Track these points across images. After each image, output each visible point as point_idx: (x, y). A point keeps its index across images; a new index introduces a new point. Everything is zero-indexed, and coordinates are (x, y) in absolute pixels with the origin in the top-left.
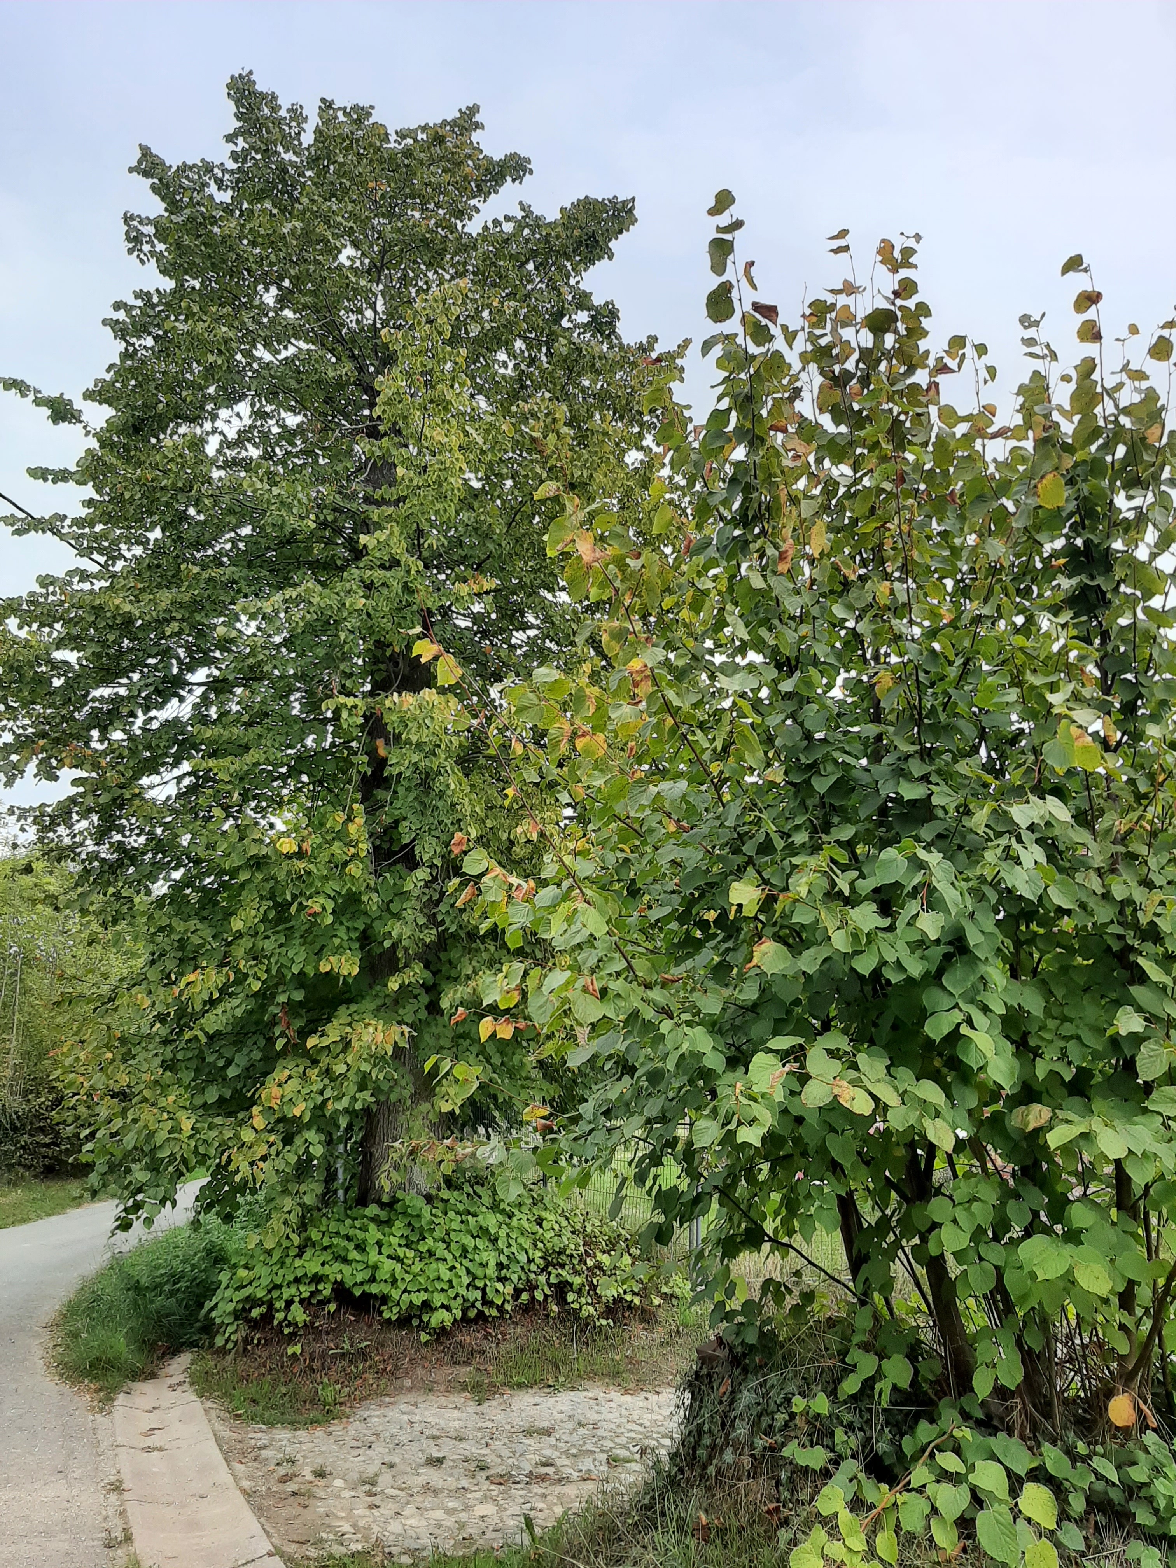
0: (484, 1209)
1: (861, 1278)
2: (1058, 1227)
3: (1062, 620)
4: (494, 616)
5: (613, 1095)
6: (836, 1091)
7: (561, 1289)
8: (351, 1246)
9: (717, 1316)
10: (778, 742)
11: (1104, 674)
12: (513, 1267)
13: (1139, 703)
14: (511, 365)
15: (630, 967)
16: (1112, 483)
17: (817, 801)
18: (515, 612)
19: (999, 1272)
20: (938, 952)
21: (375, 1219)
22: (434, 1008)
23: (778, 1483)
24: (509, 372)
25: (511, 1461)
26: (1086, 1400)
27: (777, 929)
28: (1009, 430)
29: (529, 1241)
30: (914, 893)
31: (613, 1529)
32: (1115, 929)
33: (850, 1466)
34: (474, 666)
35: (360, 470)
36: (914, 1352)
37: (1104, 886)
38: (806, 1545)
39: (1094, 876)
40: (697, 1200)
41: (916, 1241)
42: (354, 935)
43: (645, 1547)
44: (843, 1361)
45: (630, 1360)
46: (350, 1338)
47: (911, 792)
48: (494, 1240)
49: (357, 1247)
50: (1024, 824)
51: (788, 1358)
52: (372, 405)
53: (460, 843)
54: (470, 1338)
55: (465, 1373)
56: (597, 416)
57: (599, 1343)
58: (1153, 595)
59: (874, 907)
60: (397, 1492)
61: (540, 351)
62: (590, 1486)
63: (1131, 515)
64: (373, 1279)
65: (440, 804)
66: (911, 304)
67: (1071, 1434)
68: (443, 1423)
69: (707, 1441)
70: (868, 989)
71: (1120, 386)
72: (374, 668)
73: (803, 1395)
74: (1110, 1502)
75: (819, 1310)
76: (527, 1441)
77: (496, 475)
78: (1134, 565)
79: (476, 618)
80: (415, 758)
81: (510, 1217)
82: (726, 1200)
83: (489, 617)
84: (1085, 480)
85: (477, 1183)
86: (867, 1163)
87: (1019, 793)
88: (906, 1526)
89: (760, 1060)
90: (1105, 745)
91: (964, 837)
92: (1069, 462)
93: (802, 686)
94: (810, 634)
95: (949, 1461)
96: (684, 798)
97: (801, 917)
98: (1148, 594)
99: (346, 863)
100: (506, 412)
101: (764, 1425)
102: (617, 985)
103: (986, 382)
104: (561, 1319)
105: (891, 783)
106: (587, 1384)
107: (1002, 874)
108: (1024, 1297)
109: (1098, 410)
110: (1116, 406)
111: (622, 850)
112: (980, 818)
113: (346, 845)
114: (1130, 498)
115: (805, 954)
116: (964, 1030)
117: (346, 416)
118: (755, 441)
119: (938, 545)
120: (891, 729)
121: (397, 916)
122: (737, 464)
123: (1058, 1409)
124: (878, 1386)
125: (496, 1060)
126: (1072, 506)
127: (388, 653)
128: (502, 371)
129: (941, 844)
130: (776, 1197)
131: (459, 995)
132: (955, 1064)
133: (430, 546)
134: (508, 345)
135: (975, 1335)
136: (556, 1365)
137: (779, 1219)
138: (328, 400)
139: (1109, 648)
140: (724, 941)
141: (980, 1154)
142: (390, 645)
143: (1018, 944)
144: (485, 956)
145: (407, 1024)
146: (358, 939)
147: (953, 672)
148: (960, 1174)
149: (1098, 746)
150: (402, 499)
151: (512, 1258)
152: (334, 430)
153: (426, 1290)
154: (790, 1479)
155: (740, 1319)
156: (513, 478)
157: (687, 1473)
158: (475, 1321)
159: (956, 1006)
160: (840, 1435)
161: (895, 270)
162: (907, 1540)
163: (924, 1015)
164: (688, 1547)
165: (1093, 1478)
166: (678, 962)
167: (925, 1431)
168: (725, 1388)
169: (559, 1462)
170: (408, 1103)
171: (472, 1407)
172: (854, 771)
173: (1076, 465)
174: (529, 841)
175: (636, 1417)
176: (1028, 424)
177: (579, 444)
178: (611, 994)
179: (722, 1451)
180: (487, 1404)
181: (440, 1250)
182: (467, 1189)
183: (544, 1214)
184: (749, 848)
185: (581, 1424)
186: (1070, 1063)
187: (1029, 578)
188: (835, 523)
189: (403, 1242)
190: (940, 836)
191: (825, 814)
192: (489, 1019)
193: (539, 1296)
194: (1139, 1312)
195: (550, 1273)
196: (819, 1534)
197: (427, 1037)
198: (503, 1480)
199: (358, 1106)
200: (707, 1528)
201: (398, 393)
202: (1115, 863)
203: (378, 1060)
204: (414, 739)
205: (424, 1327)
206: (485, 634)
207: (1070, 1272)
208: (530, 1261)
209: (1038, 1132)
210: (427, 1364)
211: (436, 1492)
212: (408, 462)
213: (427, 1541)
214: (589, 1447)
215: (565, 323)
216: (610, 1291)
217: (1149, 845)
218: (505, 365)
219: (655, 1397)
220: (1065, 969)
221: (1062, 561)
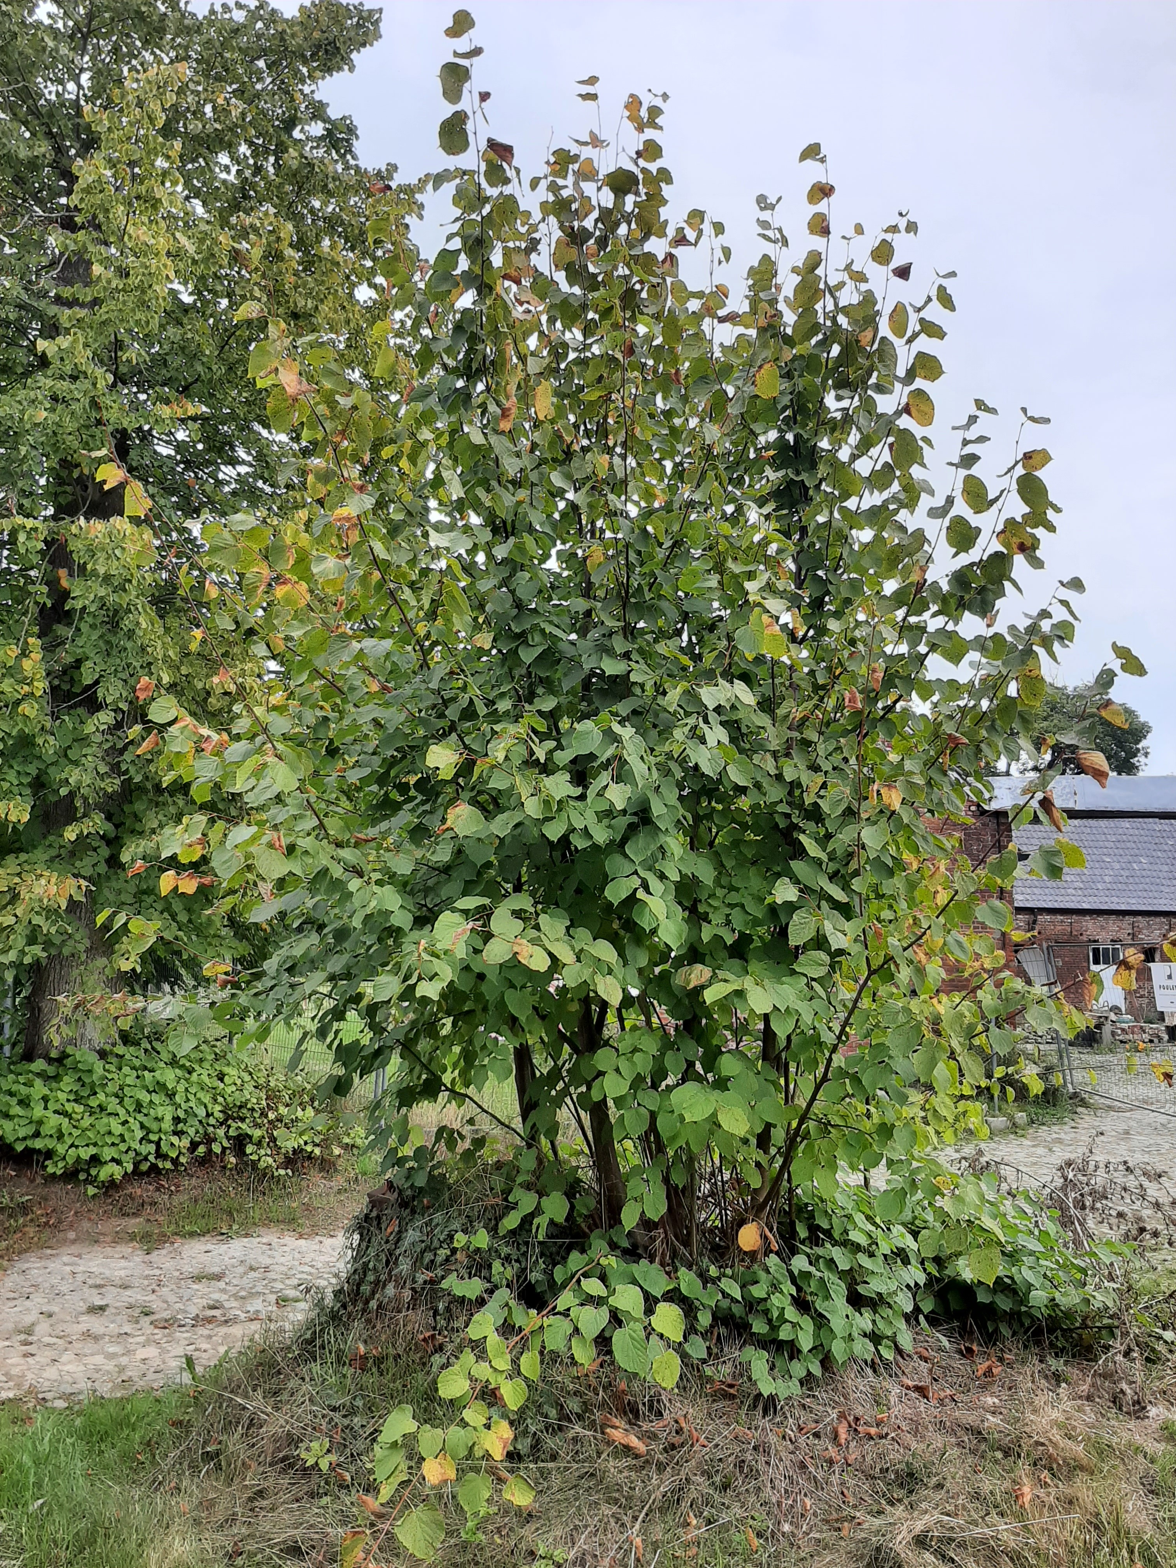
0: (162, 1065)
1: (529, 1124)
2: (710, 1076)
3: (766, 510)
4: (200, 446)
5: (298, 951)
6: (516, 949)
7: (240, 1142)
8: (14, 1101)
9: (389, 1163)
10: (488, 608)
11: (799, 569)
12: (191, 1121)
13: (827, 599)
14: (234, 169)
15: (322, 826)
16: (824, 381)
17: (524, 671)
18: (225, 444)
19: (653, 1116)
20: (623, 822)
21: (41, 1075)
22: (114, 862)
23: (436, 1313)
24: (232, 178)
25: (177, 1306)
26: (722, 1230)
27: (474, 794)
28: (738, 316)
29: (209, 1095)
30: (606, 765)
31: (273, 1364)
32: (783, 808)
33: (503, 1294)
34: (174, 499)
35: (53, 264)
36: (572, 1189)
37: (777, 768)
38: (456, 1367)
39: (768, 756)
40: (378, 1053)
41: (583, 1089)
42: (26, 780)
43: (303, 1379)
44: (506, 1200)
45: (307, 1207)
46: (11, 1193)
47: (612, 667)
48: (171, 1095)
49: (21, 1102)
50: (711, 705)
51: (453, 1200)
52: (69, 192)
53: (146, 689)
54: (140, 1190)
55: (134, 1224)
56: (326, 242)
57: (277, 1192)
58: (849, 496)
59: (568, 777)
60: (54, 1340)
61: (266, 159)
62: (255, 1326)
63: (838, 415)
64: (37, 1134)
65: (129, 645)
66: (653, 167)
67: (706, 1260)
68: (108, 1273)
69: (371, 1277)
70: (557, 855)
71: (841, 285)
72: (59, 489)
73: (465, 1231)
74: (733, 1316)
75: (488, 1156)
76: (195, 1287)
77: (210, 291)
78: (835, 464)
79: (179, 447)
80: (102, 592)
81: (190, 1073)
82: (406, 1053)
83: (194, 447)
84: (801, 376)
85: (157, 1039)
86: (543, 1018)
87: (709, 676)
88: (549, 1347)
89: (446, 918)
90: (792, 636)
91: (657, 715)
92: (789, 354)
93: (516, 552)
94: (528, 500)
95: (593, 1286)
96: (388, 655)
97: (497, 783)
98: (846, 496)
99: (18, 703)
100: (224, 223)
101: (426, 1260)
102: (305, 843)
103: (720, 262)
104: (239, 1170)
105: (594, 657)
106: (262, 1230)
107: (688, 751)
108: (673, 1138)
109: (818, 307)
110: (836, 305)
111: (322, 708)
112: (674, 696)
113: (19, 682)
114: (839, 398)
115: (500, 817)
116: (641, 894)
117: (40, 202)
118: (484, 289)
119: (659, 423)
120: (599, 605)
121: (76, 763)
122: (465, 312)
123: (695, 1238)
124: (536, 1221)
125: (183, 917)
126: (786, 400)
127: (76, 474)
128: (223, 176)
129: (634, 719)
130: (457, 1049)
131: (141, 849)
132: (630, 926)
133: (129, 361)
134: (230, 147)
135: (627, 1174)
136: (230, 1214)
137: (457, 1072)
138: (18, 180)
139: (805, 544)
140: (423, 803)
141: (646, 1010)
142: (78, 465)
143: (697, 819)
144: (172, 810)
145: (84, 878)
146: (30, 785)
147: (661, 554)
148: (627, 1027)
149: (784, 637)
150: (96, 302)
151: (190, 1112)
152: (23, 216)
153: (95, 1144)
154: (448, 1309)
155: (411, 1164)
156: (229, 296)
157: (350, 1308)
158: (147, 1173)
159: (636, 873)
160: (497, 1266)
161: (640, 129)
162: (550, 1358)
163: (606, 880)
164: (344, 1376)
165: (720, 1297)
166: (374, 822)
167: (576, 1260)
168: (394, 1227)
169: (227, 1305)
170: (83, 957)
171: (139, 1257)
172: (560, 644)
173: (795, 358)
174: (226, 693)
175: (307, 1260)
176: (754, 310)
177: (305, 270)
178: (299, 851)
179: (384, 1286)
180: (156, 1252)
181: (113, 1105)
182: (145, 1044)
183: (226, 1070)
184: (452, 713)
185: (252, 1269)
186: (733, 931)
187: (742, 467)
188: (562, 389)
189: (72, 1097)
190: (635, 712)
191: (531, 685)
192: (172, 873)
193: (217, 1148)
194: (773, 1151)
195: (229, 1127)
196: (468, 1357)
197: (106, 892)
198: (167, 1324)
199: (27, 960)
200: (364, 1358)
201: (99, 180)
202: (789, 747)
203: (50, 913)
204: (102, 570)
205: (91, 1180)
206: (189, 465)
207: (714, 1115)
208: (208, 1115)
209: (699, 990)
210: (93, 1216)
211: (96, 1338)
212: (106, 262)
213: (83, 1385)
214: (259, 1289)
215: (297, 134)
216: (290, 1142)
217: (821, 733)
218: (227, 169)
219: (330, 1241)
220: (737, 843)
221: (772, 453)
